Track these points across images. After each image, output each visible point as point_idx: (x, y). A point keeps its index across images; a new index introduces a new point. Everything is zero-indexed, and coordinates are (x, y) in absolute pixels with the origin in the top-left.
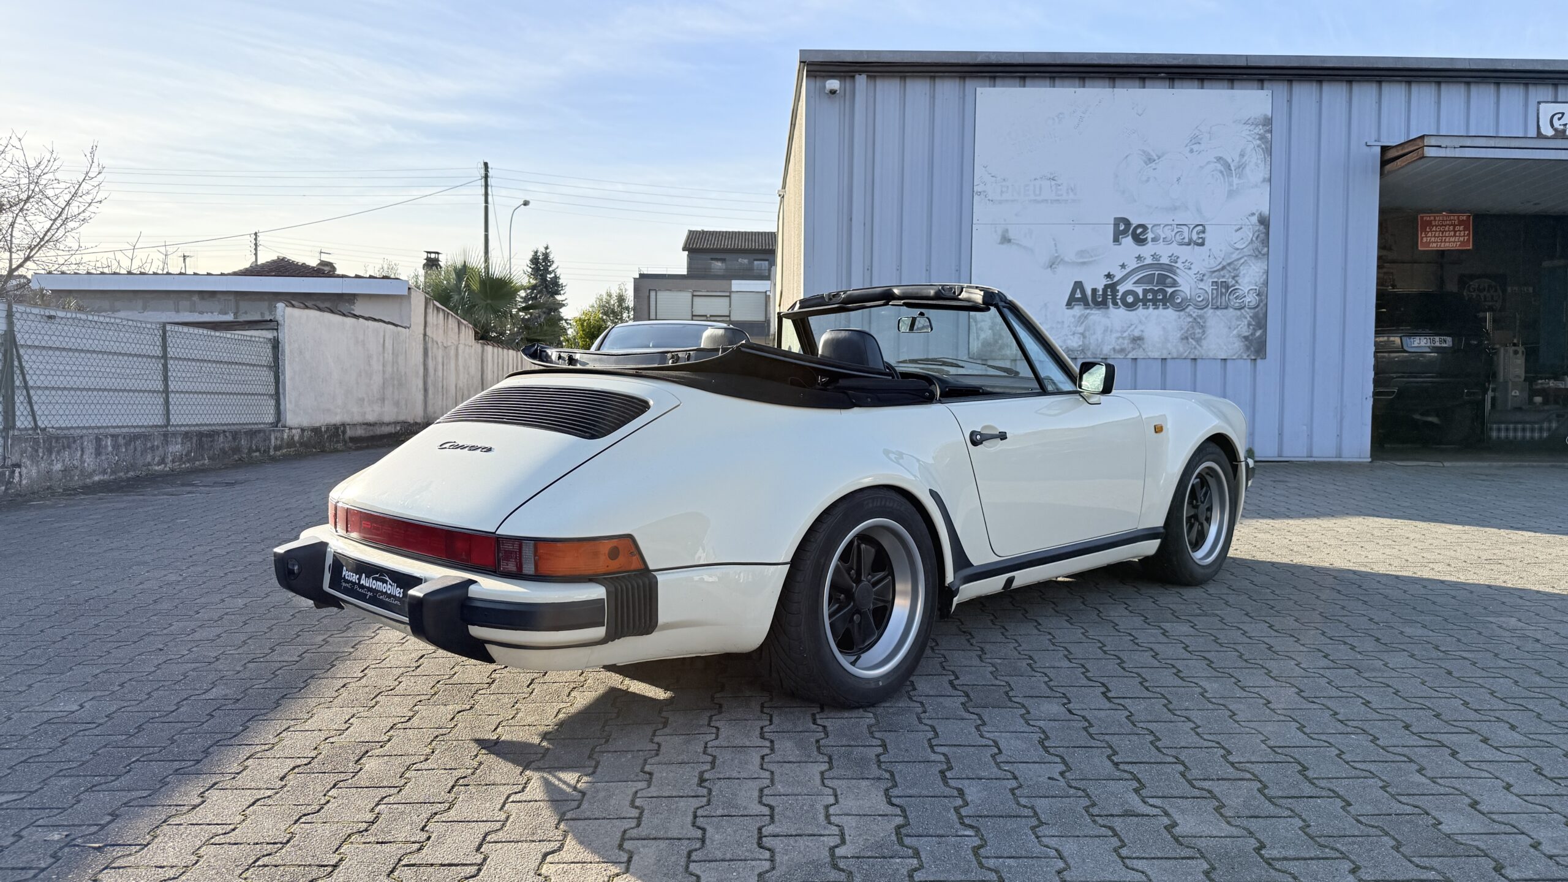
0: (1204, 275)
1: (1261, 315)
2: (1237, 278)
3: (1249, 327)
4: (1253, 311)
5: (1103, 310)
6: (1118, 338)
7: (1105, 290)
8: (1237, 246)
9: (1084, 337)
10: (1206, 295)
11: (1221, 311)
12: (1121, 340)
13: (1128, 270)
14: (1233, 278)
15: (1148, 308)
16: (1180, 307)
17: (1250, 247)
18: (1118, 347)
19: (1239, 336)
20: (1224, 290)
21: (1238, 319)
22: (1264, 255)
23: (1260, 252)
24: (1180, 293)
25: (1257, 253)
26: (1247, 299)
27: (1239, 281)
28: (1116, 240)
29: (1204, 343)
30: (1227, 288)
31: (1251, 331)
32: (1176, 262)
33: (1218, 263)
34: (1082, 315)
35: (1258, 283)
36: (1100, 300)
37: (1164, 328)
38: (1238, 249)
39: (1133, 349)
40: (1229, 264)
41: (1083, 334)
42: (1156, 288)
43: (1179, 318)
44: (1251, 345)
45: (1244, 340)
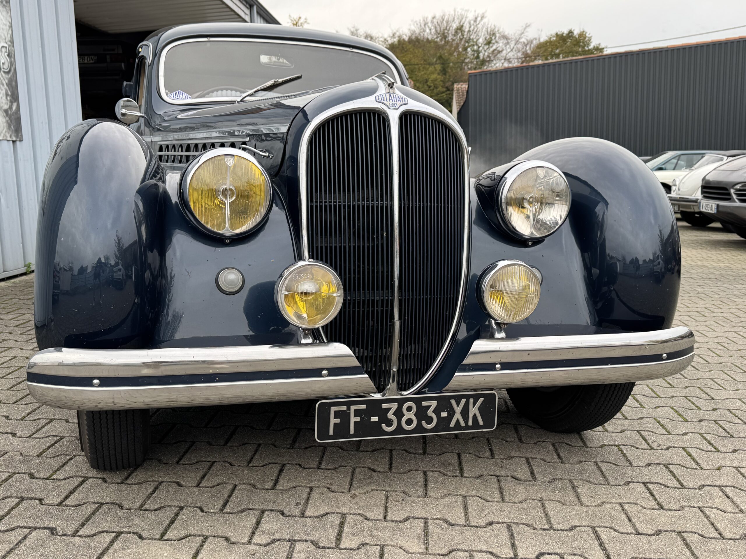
1: (14, 83)
3: (7, 98)
31: (8, 103)
35: (7, 39)
44: (11, 122)
45: (5, 115)
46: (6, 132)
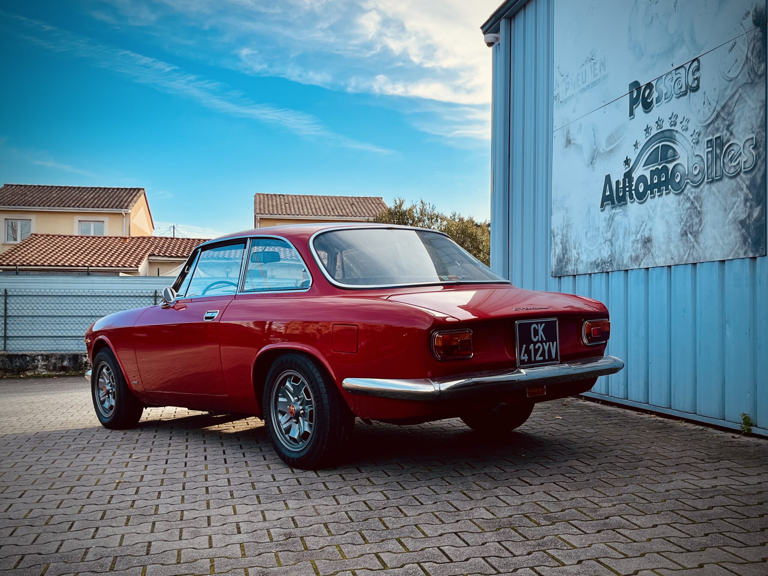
0: (699, 135)
1: (759, 180)
2: (730, 128)
3: (745, 204)
4: (749, 176)
5: (623, 207)
6: (633, 243)
7: (624, 180)
8: (732, 75)
9: (612, 245)
10: (702, 165)
11: (716, 184)
12: (636, 245)
13: (640, 148)
14: (728, 127)
15: (654, 197)
16: (679, 190)
17: (746, 69)
18: (634, 255)
19: (735, 220)
20: (718, 151)
21: (734, 193)
22: (760, 76)
23: (756, 74)
24: (680, 168)
25: (752, 76)
26: (743, 159)
27: (734, 132)
28: (631, 113)
29: (701, 237)
30: (723, 145)
31: (748, 210)
32: (675, 125)
33: (712, 110)
34: (610, 217)
35: (755, 126)
36: (621, 195)
37: (667, 222)
38: (731, 80)
39: (645, 255)
40: (723, 108)
41: (610, 241)
42: (660, 167)
43: (679, 205)
44: (749, 234)
45: (740, 226)
46: (738, 249)
